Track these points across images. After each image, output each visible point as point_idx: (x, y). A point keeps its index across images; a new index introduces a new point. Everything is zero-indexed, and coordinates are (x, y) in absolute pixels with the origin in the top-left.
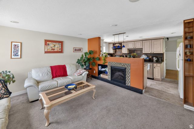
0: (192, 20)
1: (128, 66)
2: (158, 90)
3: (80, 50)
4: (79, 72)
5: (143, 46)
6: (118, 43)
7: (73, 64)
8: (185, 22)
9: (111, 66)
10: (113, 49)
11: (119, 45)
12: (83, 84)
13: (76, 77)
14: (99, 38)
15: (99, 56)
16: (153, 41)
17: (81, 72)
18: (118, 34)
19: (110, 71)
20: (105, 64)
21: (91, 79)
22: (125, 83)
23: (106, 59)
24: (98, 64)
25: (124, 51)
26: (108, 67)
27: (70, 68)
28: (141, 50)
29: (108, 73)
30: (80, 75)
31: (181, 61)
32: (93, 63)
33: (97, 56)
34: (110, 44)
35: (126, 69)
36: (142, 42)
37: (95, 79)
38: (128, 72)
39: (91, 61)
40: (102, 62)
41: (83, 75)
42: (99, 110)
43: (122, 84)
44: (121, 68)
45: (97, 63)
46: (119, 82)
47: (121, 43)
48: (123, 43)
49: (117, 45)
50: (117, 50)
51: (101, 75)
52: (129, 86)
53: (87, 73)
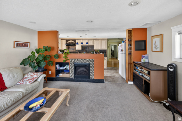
0: (131, 30)
1: (92, 61)
2: (110, 77)
3: (25, 45)
4: (31, 77)
5: (94, 44)
6: (72, 40)
7: (16, 68)
8: (129, 30)
9: (74, 64)
10: (66, 45)
11: (73, 42)
12: (50, 93)
13: (30, 87)
14: (57, 32)
15: (57, 53)
16: (101, 40)
17: (35, 76)
18: (81, 31)
19: (73, 68)
20: (66, 62)
21: (47, 83)
22: (89, 78)
23: (68, 56)
24: (56, 63)
25: (78, 47)
26: (70, 64)
27: (11, 75)
28: (93, 47)
29: (71, 71)
30: (35, 81)
31: (124, 54)
32: (50, 62)
33: (54, 53)
34: (62, 40)
35: (90, 64)
36: (94, 41)
37: (51, 82)
38: (92, 66)
39: (48, 60)
40: (62, 60)
41: (39, 80)
42: (84, 116)
43: (86, 79)
44: (85, 64)
45: (54, 61)
46: (83, 78)
47: (75, 40)
48: (76, 40)
49: (71, 41)
50: (70, 47)
51: (61, 75)
52: (93, 79)
53: (45, 75)
